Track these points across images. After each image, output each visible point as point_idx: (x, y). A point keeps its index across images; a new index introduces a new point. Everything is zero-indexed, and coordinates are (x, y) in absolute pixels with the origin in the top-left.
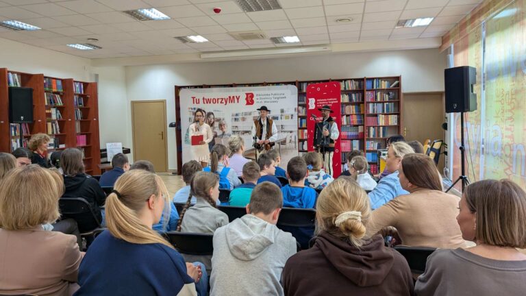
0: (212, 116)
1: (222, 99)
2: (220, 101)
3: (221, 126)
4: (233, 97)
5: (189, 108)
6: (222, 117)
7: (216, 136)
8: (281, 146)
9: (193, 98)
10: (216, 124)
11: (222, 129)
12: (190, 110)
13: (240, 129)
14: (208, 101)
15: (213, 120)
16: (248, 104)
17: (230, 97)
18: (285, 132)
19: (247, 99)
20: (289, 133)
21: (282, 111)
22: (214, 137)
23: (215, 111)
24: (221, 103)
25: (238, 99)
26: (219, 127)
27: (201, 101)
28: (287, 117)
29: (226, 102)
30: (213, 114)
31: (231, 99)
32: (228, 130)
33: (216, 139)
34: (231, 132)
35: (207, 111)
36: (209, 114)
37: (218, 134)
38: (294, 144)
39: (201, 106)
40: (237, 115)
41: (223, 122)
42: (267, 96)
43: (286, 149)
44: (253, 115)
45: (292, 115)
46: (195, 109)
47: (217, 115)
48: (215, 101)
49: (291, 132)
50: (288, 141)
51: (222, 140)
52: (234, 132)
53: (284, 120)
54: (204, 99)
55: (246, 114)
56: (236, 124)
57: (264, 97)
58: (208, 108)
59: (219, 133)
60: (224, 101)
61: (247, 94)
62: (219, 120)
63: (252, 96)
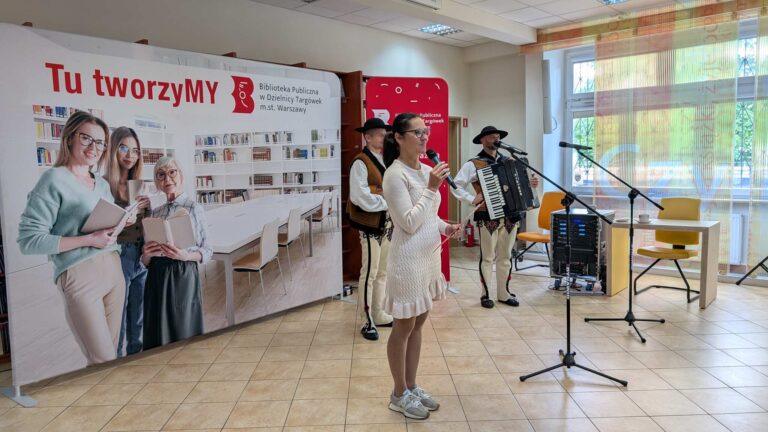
0: (130, 143)
1: (166, 85)
2: (156, 90)
3: (162, 177)
4: (199, 83)
5: (36, 108)
6: (164, 147)
7: (146, 212)
8: (313, 224)
9: (55, 68)
10: (147, 171)
11: (166, 188)
12: (43, 115)
13: (221, 185)
14: (117, 87)
15: (133, 158)
16: (239, 109)
17: (188, 82)
18: (319, 188)
19: (235, 94)
20: (328, 192)
21: (315, 136)
22: (140, 217)
23: (142, 124)
24: (162, 97)
25: (212, 92)
26: (158, 182)
27: (88, 84)
28: (323, 154)
29: (178, 98)
30: (133, 134)
31: (194, 91)
32: (185, 189)
33: (145, 221)
34: (193, 197)
35: (114, 123)
36: (121, 135)
37: (154, 206)
38: (336, 218)
39: (88, 101)
40: (210, 141)
41: (170, 163)
42: (284, 94)
43: (322, 231)
44: (251, 144)
45: (332, 149)
46: (61, 111)
47: (148, 142)
48: (142, 89)
49: (331, 189)
50: (325, 212)
51: (167, 223)
52: (203, 194)
53: (318, 158)
54: (98, 76)
55: (234, 139)
56: (208, 168)
57: (278, 93)
58: (117, 112)
59: (158, 200)
60: (169, 93)
61: (237, 80)
62: (154, 157)
63: (249, 87)
